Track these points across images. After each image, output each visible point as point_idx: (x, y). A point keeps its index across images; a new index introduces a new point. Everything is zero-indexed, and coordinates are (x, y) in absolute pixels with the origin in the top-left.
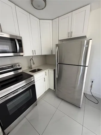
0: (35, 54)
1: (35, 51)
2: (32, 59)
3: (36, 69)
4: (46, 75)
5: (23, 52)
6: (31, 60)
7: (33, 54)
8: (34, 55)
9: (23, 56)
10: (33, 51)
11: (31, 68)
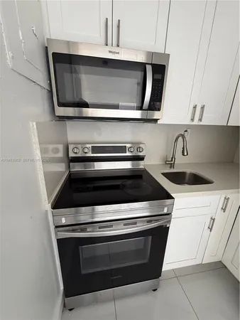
0: (200, 120)
1: (203, 108)
2: (183, 136)
3: (188, 171)
4: (224, 210)
5: (159, 110)
6: (180, 138)
7: (192, 120)
8: (196, 122)
9: (156, 121)
10: (195, 107)
11: (172, 166)
